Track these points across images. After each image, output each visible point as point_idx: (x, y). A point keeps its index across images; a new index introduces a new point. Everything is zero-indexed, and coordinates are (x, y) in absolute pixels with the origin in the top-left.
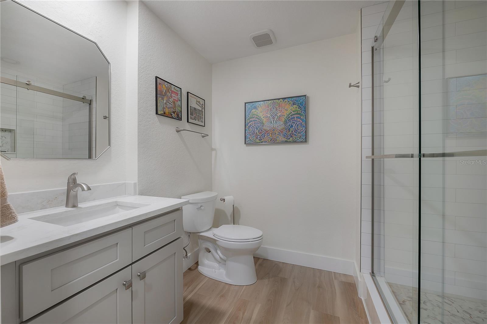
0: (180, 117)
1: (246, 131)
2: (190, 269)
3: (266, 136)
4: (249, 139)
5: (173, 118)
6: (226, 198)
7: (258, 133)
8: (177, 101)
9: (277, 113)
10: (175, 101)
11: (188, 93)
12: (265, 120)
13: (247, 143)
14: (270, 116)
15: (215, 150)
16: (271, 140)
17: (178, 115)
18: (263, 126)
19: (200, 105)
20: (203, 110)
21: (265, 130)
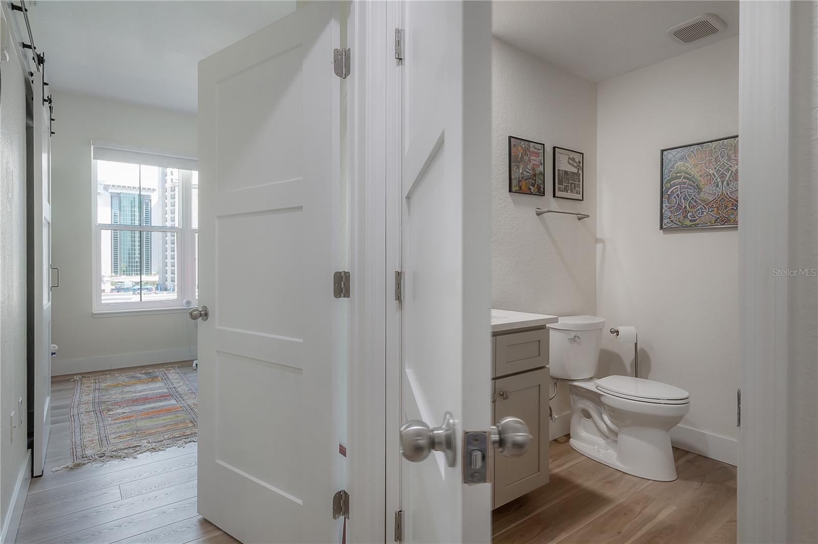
0: (543, 190)
1: (664, 205)
2: (555, 440)
3: (705, 213)
4: (668, 220)
5: (532, 194)
6: (621, 329)
7: (688, 207)
8: (538, 166)
9: (731, 166)
10: (535, 167)
11: (554, 148)
12: (702, 182)
13: (665, 227)
14: (715, 173)
15: (602, 241)
16: (716, 221)
17: (539, 188)
18: (699, 193)
19: (575, 164)
20: (580, 172)
21: (704, 201)
